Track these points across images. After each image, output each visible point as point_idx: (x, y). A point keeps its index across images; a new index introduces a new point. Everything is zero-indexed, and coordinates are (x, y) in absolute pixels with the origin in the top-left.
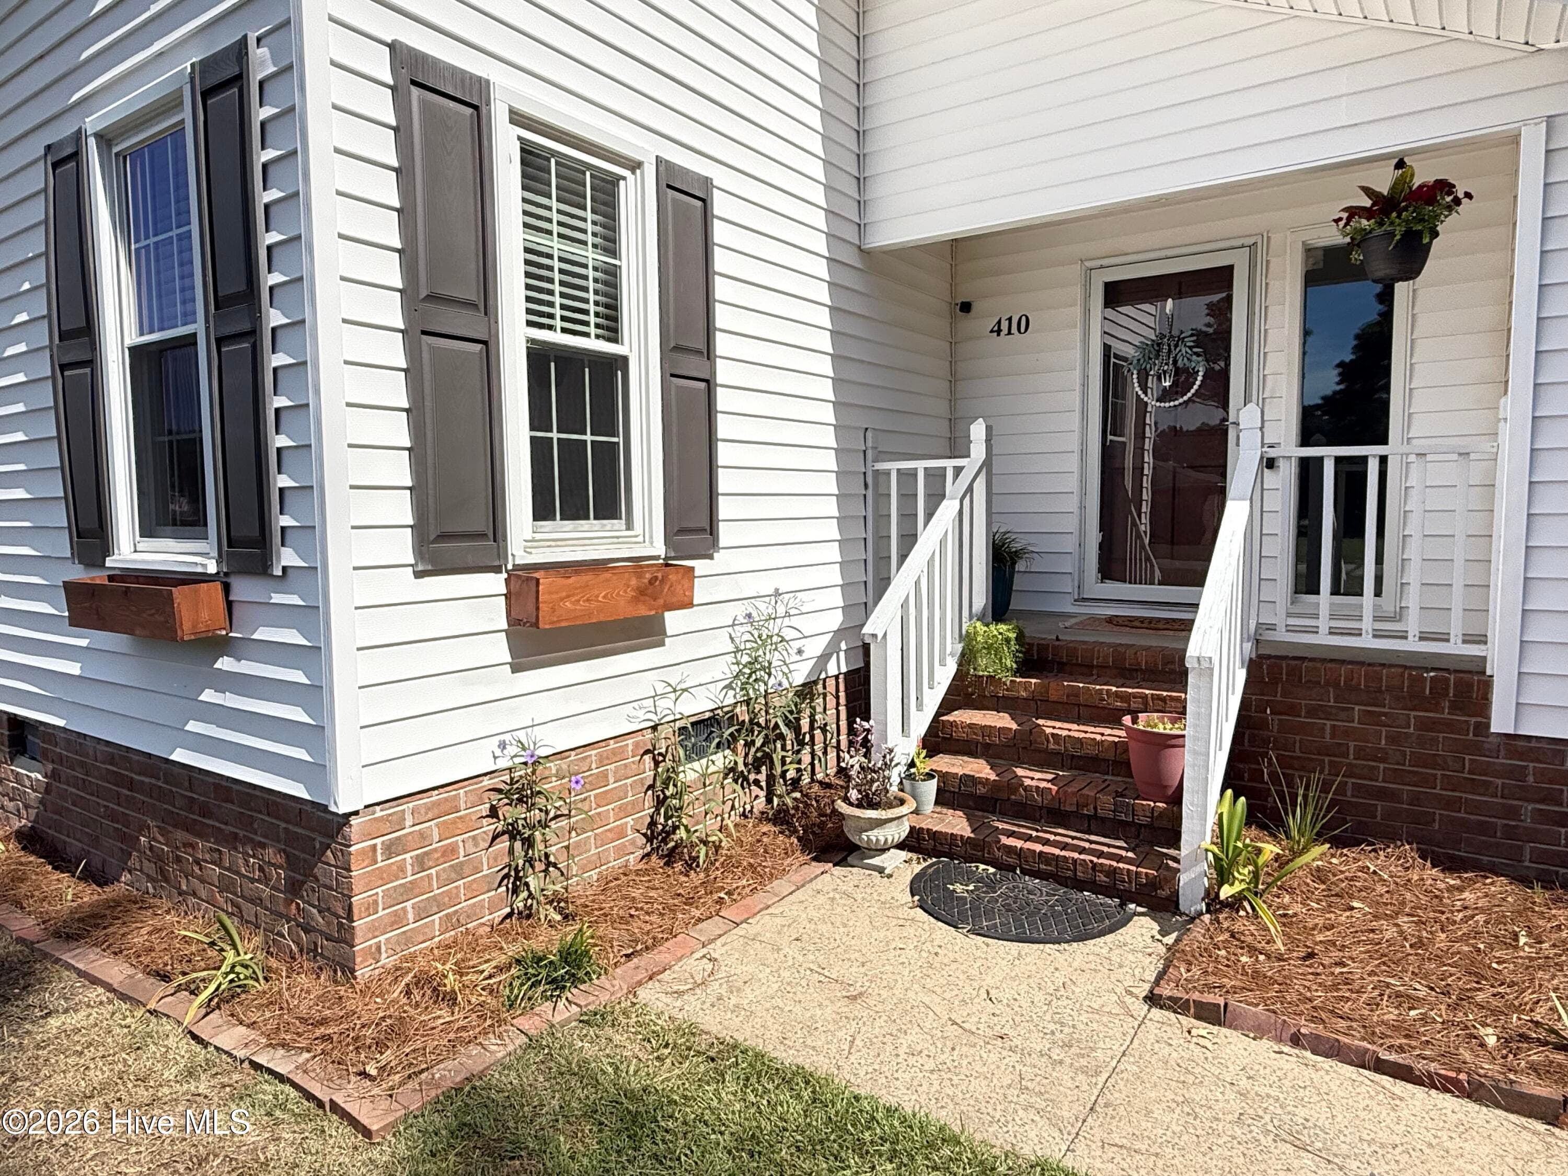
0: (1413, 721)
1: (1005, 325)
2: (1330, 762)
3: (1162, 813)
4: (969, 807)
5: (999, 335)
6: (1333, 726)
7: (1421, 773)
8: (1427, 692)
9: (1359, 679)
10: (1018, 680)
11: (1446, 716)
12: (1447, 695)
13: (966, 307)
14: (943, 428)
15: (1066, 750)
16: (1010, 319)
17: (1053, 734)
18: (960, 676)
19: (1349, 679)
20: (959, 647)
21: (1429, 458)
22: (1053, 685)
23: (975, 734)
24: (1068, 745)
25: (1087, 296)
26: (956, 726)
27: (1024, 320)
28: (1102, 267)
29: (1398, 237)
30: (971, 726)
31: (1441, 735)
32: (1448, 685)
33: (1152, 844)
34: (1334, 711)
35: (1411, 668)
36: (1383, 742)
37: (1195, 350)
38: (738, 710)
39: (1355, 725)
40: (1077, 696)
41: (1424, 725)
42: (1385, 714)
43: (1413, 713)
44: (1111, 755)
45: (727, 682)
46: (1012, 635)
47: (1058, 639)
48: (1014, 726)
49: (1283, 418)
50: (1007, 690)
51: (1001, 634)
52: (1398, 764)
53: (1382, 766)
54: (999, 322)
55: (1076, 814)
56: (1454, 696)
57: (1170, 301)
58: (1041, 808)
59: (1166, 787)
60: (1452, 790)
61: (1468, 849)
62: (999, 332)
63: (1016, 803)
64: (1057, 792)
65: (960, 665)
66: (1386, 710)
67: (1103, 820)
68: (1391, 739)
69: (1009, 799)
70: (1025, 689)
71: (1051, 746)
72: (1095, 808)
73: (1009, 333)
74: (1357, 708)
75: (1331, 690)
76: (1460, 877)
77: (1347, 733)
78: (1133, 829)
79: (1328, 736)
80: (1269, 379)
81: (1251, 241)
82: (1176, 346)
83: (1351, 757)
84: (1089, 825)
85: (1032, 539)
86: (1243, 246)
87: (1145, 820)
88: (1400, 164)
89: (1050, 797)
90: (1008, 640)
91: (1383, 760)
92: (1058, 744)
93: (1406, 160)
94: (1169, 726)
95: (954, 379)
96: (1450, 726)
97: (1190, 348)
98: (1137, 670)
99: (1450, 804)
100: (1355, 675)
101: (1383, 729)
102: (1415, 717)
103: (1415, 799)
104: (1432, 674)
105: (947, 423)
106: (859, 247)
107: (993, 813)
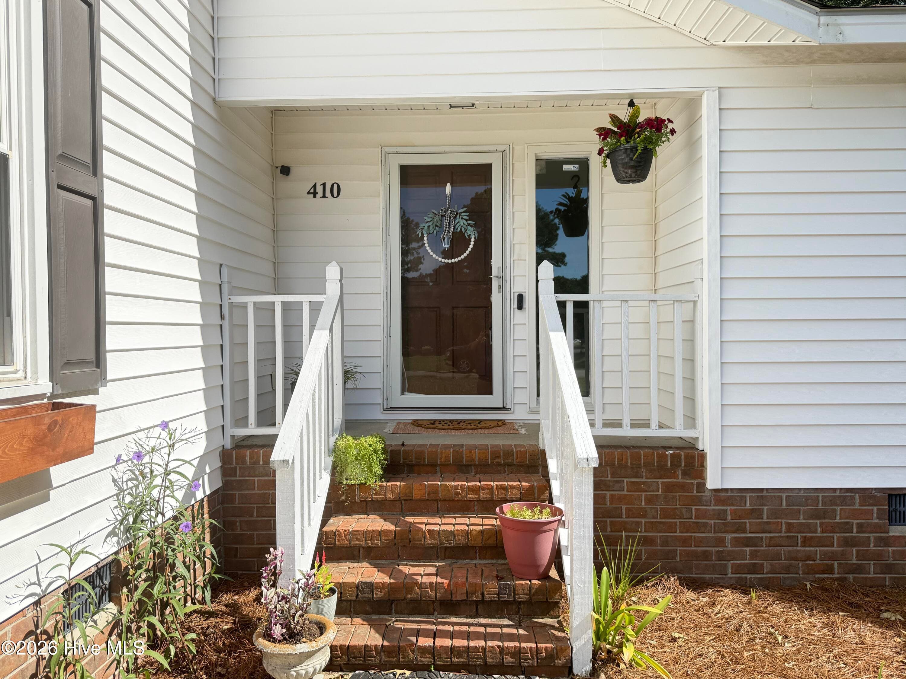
0: (660, 486)
1: (319, 189)
2: (611, 522)
3: (539, 589)
4: (367, 613)
5: (315, 196)
6: (612, 495)
7: (667, 522)
8: (669, 465)
9: (627, 459)
10: (384, 484)
11: (680, 480)
12: (681, 465)
13: (285, 171)
14: (267, 268)
15: (441, 543)
16: (324, 185)
17: (429, 531)
18: (334, 486)
19: (620, 460)
20: (330, 460)
21: (659, 303)
22: (416, 485)
23: (358, 540)
24: (443, 539)
25: (388, 174)
26: (340, 536)
27: (335, 187)
28: (397, 153)
29: (640, 151)
30: (355, 533)
31: (678, 494)
32: (681, 459)
33: (530, 616)
34: (611, 484)
35: (658, 448)
36: (643, 503)
37: (470, 222)
38: (121, 556)
39: (625, 493)
40: (437, 492)
41: (668, 488)
42: (643, 483)
43: (660, 480)
44: (478, 542)
45: (110, 528)
46: (380, 446)
47: (403, 445)
48: (392, 528)
49: (527, 275)
50: (376, 494)
51: (370, 446)
52: (654, 518)
53: (643, 521)
54: (315, 186)
55: (465, 602)
56: (685, 466)
57: (449, 186)
58: (434, 602)
59: (538, 566)
60: (686, 532)
61: (697, 572)
62: (315, 194)
63: (413, 601)
64: (449, 585)
65: (333, 475)
66: (644, 480)
67: (491, 602)
68: (649, 501)
69: (405, 599)
70: (392, 492)
71: (428, 541)
72: (483, 594)
73: (324, 196)
74: (625, 480)
75: (609, 469)
76: (706, 595)
77: (620, 499)
78: (514, 607)
79: (608, 503)
80: (517, 247)
81: (502, 148)
82: (455, 218)
83: (624, 516)
84: (477, 610)
85: (358, 362)
86: (497, 152)
87: (525, 598)
88: (631, 104)
89: (442, 591)
90: (376, 451)
91: (644, 516)
92: (434, 538)
93: (634, 101)
94: (529, 512)
95: (275, 230)
96: (683, 487)
97: (466, 220)
98: (471, 465)
99: (685, 542)
100: (624, 457)
101: (643, 494)
102: (662, 483)
103: (665, 542)
104: (671, 452)
105: (271, 264)
106: (214, 99)
107: (390, 613)
